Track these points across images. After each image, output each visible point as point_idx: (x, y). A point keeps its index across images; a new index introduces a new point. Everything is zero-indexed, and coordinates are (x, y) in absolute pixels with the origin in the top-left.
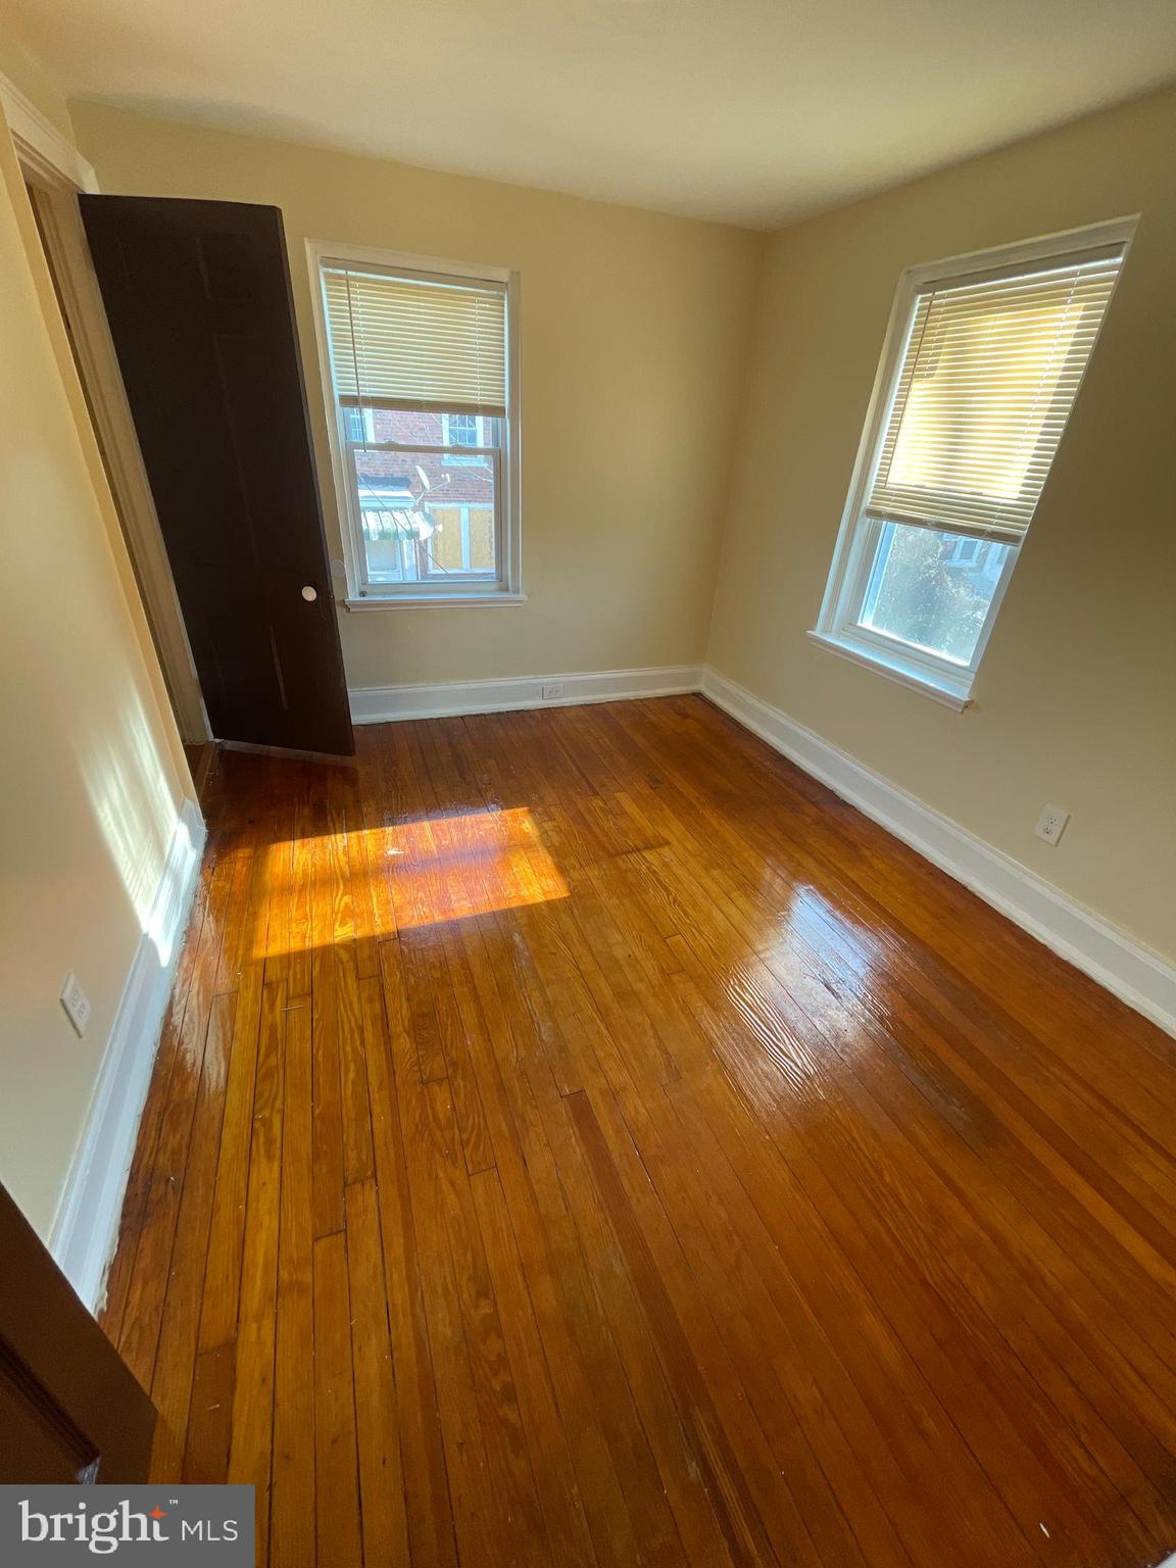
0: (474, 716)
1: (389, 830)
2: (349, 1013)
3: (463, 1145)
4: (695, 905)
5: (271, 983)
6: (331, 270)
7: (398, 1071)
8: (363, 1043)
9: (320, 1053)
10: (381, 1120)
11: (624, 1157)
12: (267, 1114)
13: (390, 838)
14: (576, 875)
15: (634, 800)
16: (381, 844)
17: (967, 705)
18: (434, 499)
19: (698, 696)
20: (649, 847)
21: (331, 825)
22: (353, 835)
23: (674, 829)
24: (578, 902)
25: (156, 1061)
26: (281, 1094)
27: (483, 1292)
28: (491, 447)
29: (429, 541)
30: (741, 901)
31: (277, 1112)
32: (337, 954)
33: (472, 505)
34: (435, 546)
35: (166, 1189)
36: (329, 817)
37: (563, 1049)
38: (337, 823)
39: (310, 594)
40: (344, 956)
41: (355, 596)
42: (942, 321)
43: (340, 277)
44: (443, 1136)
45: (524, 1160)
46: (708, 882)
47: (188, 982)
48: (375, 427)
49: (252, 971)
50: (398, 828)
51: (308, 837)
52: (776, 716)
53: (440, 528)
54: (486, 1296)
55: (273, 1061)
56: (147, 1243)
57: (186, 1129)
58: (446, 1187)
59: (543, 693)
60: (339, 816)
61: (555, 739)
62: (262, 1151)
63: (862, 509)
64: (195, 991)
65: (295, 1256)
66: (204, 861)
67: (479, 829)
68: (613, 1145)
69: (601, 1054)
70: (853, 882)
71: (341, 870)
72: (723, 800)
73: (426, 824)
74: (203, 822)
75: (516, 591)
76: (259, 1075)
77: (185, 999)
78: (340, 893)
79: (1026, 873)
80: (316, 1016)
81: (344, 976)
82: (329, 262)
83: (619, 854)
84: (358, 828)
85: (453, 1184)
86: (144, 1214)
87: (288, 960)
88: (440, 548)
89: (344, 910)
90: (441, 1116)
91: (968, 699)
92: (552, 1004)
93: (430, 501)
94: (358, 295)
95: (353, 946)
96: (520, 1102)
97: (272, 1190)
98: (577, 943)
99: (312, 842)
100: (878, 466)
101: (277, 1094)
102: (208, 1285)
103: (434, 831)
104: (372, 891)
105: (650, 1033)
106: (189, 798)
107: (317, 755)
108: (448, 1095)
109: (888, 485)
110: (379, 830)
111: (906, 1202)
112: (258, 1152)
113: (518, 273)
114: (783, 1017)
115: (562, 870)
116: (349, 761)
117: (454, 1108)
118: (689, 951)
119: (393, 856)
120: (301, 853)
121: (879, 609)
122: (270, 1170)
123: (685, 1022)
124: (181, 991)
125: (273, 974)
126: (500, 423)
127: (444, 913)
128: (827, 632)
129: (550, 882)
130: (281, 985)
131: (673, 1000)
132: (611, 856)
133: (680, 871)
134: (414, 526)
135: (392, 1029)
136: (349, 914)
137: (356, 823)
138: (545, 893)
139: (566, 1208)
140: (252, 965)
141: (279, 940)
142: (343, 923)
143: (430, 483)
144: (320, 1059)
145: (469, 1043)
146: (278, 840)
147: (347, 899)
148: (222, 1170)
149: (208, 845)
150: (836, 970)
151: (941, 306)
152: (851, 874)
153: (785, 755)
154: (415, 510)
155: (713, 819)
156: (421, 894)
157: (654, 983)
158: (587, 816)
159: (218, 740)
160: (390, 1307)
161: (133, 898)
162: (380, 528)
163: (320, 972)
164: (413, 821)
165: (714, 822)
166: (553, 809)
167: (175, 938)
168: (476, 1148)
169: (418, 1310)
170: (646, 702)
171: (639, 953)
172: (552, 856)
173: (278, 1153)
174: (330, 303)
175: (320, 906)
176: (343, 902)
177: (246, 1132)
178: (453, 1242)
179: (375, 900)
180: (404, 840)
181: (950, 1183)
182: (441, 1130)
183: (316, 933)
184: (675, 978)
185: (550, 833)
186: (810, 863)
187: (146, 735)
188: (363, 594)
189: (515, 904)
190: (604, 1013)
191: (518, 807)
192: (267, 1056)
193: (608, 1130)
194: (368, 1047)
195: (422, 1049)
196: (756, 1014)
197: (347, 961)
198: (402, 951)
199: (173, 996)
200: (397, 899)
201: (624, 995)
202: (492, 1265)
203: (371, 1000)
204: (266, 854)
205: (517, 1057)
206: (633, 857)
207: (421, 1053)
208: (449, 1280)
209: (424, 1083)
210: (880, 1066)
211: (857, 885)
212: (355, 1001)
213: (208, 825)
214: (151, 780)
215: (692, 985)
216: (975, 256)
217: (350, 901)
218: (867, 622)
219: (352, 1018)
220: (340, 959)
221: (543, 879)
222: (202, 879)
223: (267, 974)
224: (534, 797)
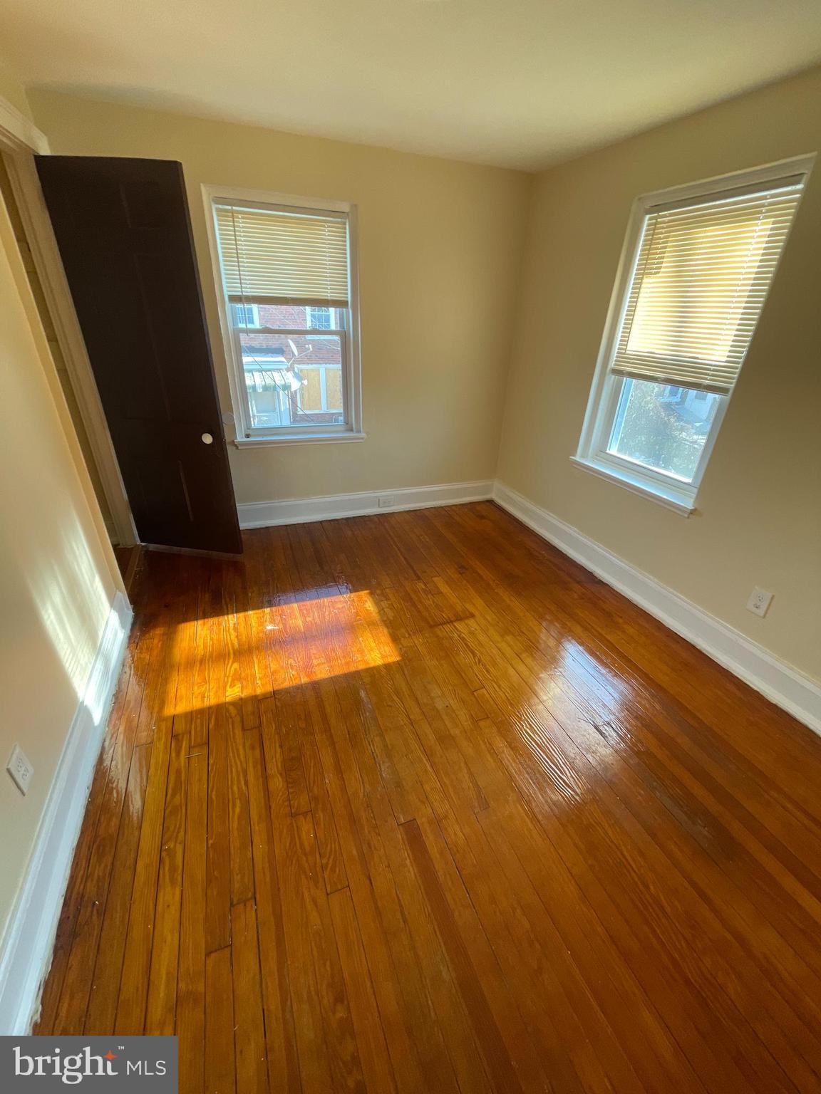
0: (329, 521)
1: (267, 610)
2: (237, 758)
3: (323, 868)
4: (494, 664)
5: (178, 735)
6: (220, 206)
7: (273, 806)
8: (246, 783)
9: (214, 793)
10: (260, 848)
11: (448, 876)
12: (172, 846)
13: (268, 616)
14: (405, 642)
15: (447, 582)
16: (261, 623)
17: (692, 512)
18: (301, 362)
19: (491, 502)
20: (459, 619)
21: (225, 607)
22: (241, 615)
23: (477, 604)
24: (408, 663)
25: (89, 801)
26: (183, 827)
27: (340, 998)
28: (339, 329)
29: (298, 391)
30: (529, 661)
31: (180, 843)
32: (227, 710)
33: (328, 366)
34: (302, 395)
35: (92, 911)
36: (223, 602)
37: (399, 785)
38: (229, 606)
39: (207, 439)
40: (233, 711)
41: (242, 438)
42: (665, 233)
43: (227, 211)
44: (307, 861)
45: (370, 880)
46: (503, 645)
47: (115, 735)
48: (259, 313)
49: (163, 725)
50: (274, 609)
51: (207, 618)
52: (550, 519)
53: (305, 382)
54: (342, 1002)
55: (177, 800)
56: (74, 961)
57: (109, 859)
58: (309, 905)
59: (378, 503)
60: (230, 600)
61: (389, 538)
62: (167, 877)
63: (608, 369)
64: (120, 744)
65: (191, 969)
66: (130, 638)
67: (333, 608)
68: (439, 865)
69: (427, 787)
70: (612, 644)
71: (232, 644)
72: (513, 582)
73: (295, 605)
74: (130, 607)
75: (359, 431)
76: (167, 812)
77: (112, 749)
78: (231, 661)
79: (740, 636)
80: (211, 761)
81: (233, 728)
82: (218, 200)
83: (437, 625)
84: (245, 610)
85: (315, 903)
86: (74, 935)
87: (191, 716)
88: (306, 395)
89: (234, 674)
90: (306, 844)
91: (693, 508)
92: (390, 747)
93: (299, 364)
94: (240, 223)
95: (240, 704)
96: (366, 831)
97: (174, 912)
98: (407, 696)
99: (211, 621)
100: (619, 338)
101: (180, 828)
102: (122, 998)
103: (300, 610)
104: (255, 659)
105: (465, 770)
106: (120, 591)
107: (214, 554)
108: (311, 825)
109: (627, 352)
110: (260, 611)
111: (668, 910)
112: (164, 875)
113: (356, 206)
114: (565, 754)
115: (395, 639)
116: (239, 557)
117: (316, 836)
118: (492, 702)
119: (271, 630)
120: (202, 630)
121: (622, 439)
122: (174, 894)
123: (490, 759)
124: (110, 743)
125: (179, 727)
126: (345, 312)
127: (308, 676)
128: (584, 457)
129: (386, 648)
130: (185, 736)
131: (481, 742)
132: (431, 627)
133: (482, 637)
134: (287, 381)
135: (269, 772)
136: (238, 678)
137: (243, 607)
138: (383, 657)
139: (404, 922)
140: (163, 720)
141: (184, 700)
142: (232, 686)
143: (298, 352)
144: (214, 797)
145: (327, 781)
146: (186, 620)
147: (236, 666)
148: (136, 895)
149: (134, 624)
150: (603, 716)
151: (664, 222)
152: (609, 637)
153: (555, 545)
154: (288, 370)
155: (507, 597)
156: (291, 661)
157: (466, 728)
158: (413, 596)
159: (143, 544)
160: (266, 1012)
161: (72, 675)
162: (263, 383)
163: (215, 724)
164: (285, 604)
165: (507, 599)
166: (388, 590)
167: (105, 703)
168: (333, 870)
169: (288, 1016)
170: (453, 507)
171: (454, 703)
172: (387, 627)
173: (179, 879)
174: (220, 230)
175: (215, 673)
176: (232, 669)
177: (156, 859)
178: (315, 953)
179: (256, 666)
180: (279, 618)
181: (702, 895)
182: (306, 855)
183: (212, 694)
184: (482, 724)
185: (385, 610)
186: (578, 629)
187: (84, 548)
188: (248, 436)
189: (361, 667)
190: (429, 754)
191: (362, 590)
192: (174, 795)
193: (434, 851)
194: (251, 786)
195: (292, 787)
196: (544, 752)
197: (236, 716)
198: (276, 706)
199: (103, 748)
200: (274, 666)
201: (445, 739)
202: (346, 975)
203: (253, 748)
204: (175, 632)
205: (364, 793)
206: (448, 627)
207: (291, 790)
208: (312, 989)
209: (293, 815)
210: (640, 794)
211: (614, 646)
212: (241, 748)
213: (134, 610)
214: (88, 582)
215: (494, 730)
216: (689, 187)
217: (238, 667)
218: (613, 450)
219: (239, 763)
220: (230, 714)
221: (381, 646)
222: (128, 652)
223: (176, 727)
224: (374, 582)
